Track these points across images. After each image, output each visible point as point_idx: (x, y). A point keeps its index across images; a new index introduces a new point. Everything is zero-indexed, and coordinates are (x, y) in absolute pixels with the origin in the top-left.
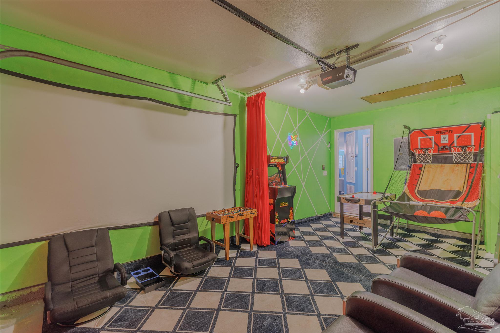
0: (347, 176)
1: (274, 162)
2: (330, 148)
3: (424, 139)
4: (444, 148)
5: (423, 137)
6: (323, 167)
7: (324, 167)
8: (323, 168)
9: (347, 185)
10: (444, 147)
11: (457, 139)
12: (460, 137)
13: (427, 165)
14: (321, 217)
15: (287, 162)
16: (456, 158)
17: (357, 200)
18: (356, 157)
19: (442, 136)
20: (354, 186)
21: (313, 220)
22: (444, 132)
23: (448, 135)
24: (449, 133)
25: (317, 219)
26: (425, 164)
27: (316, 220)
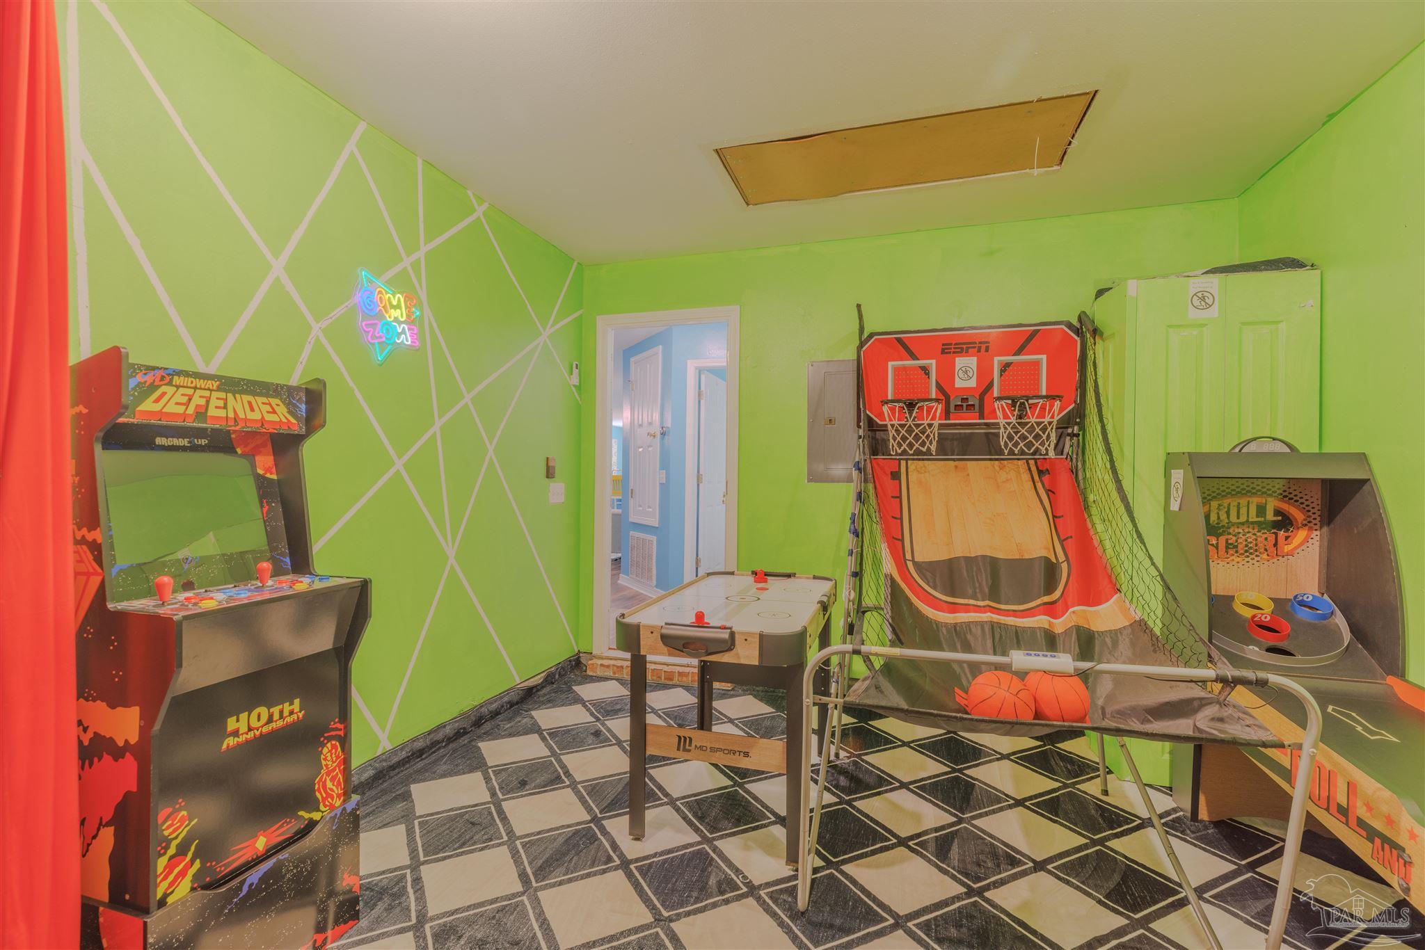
0: (631, 502)
1: (180, 410)
2: (579, 388)
3: (905, 368)
4: (965, 405)
5: (902, 360)
6: (548, 467)
7: (554, 468)
8: (550, 473)
9: (631, 532)
10: (964, 399)
11: (1001, 375)
12: (1011, 368)
13: (911, 465)
14: (536, 686)
15: (316, 422)
16: (1010, 438)
17: (722, 641)
18: (663, 434)
19: (960, 362)
20: (654, 538)
21: (500, 714)
22: (965, 346)
23: (975, 359)
24: (979, 351)
25: (517, 703)
26: (907, 460)
27: (511, 706)
